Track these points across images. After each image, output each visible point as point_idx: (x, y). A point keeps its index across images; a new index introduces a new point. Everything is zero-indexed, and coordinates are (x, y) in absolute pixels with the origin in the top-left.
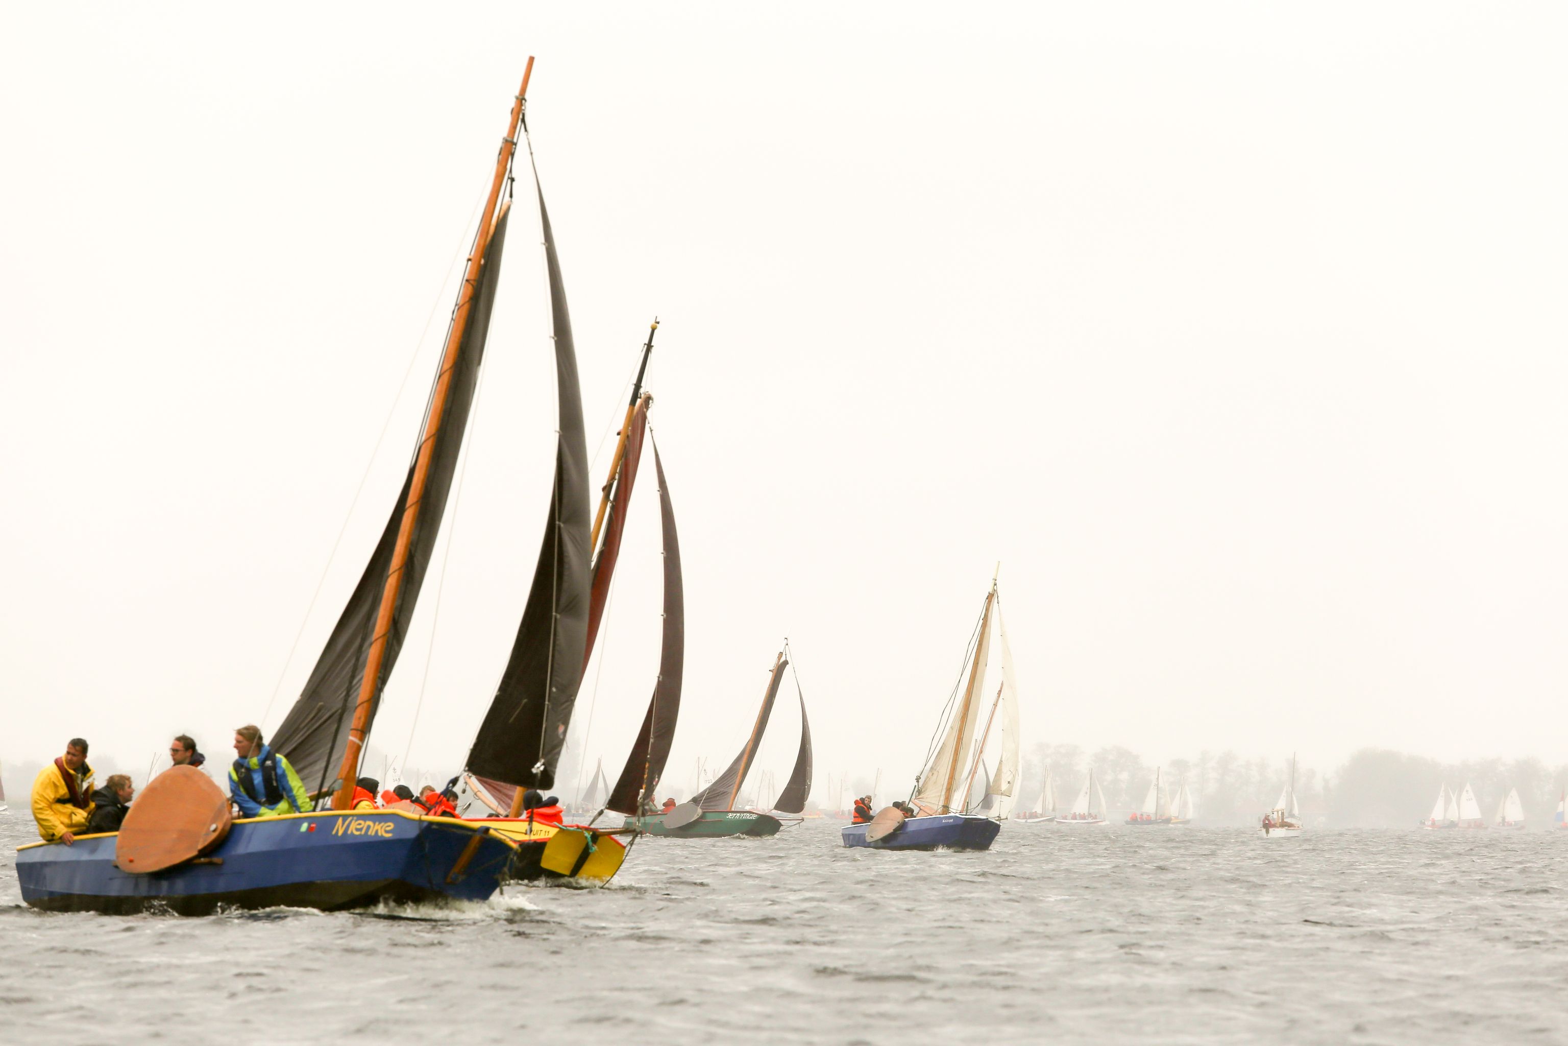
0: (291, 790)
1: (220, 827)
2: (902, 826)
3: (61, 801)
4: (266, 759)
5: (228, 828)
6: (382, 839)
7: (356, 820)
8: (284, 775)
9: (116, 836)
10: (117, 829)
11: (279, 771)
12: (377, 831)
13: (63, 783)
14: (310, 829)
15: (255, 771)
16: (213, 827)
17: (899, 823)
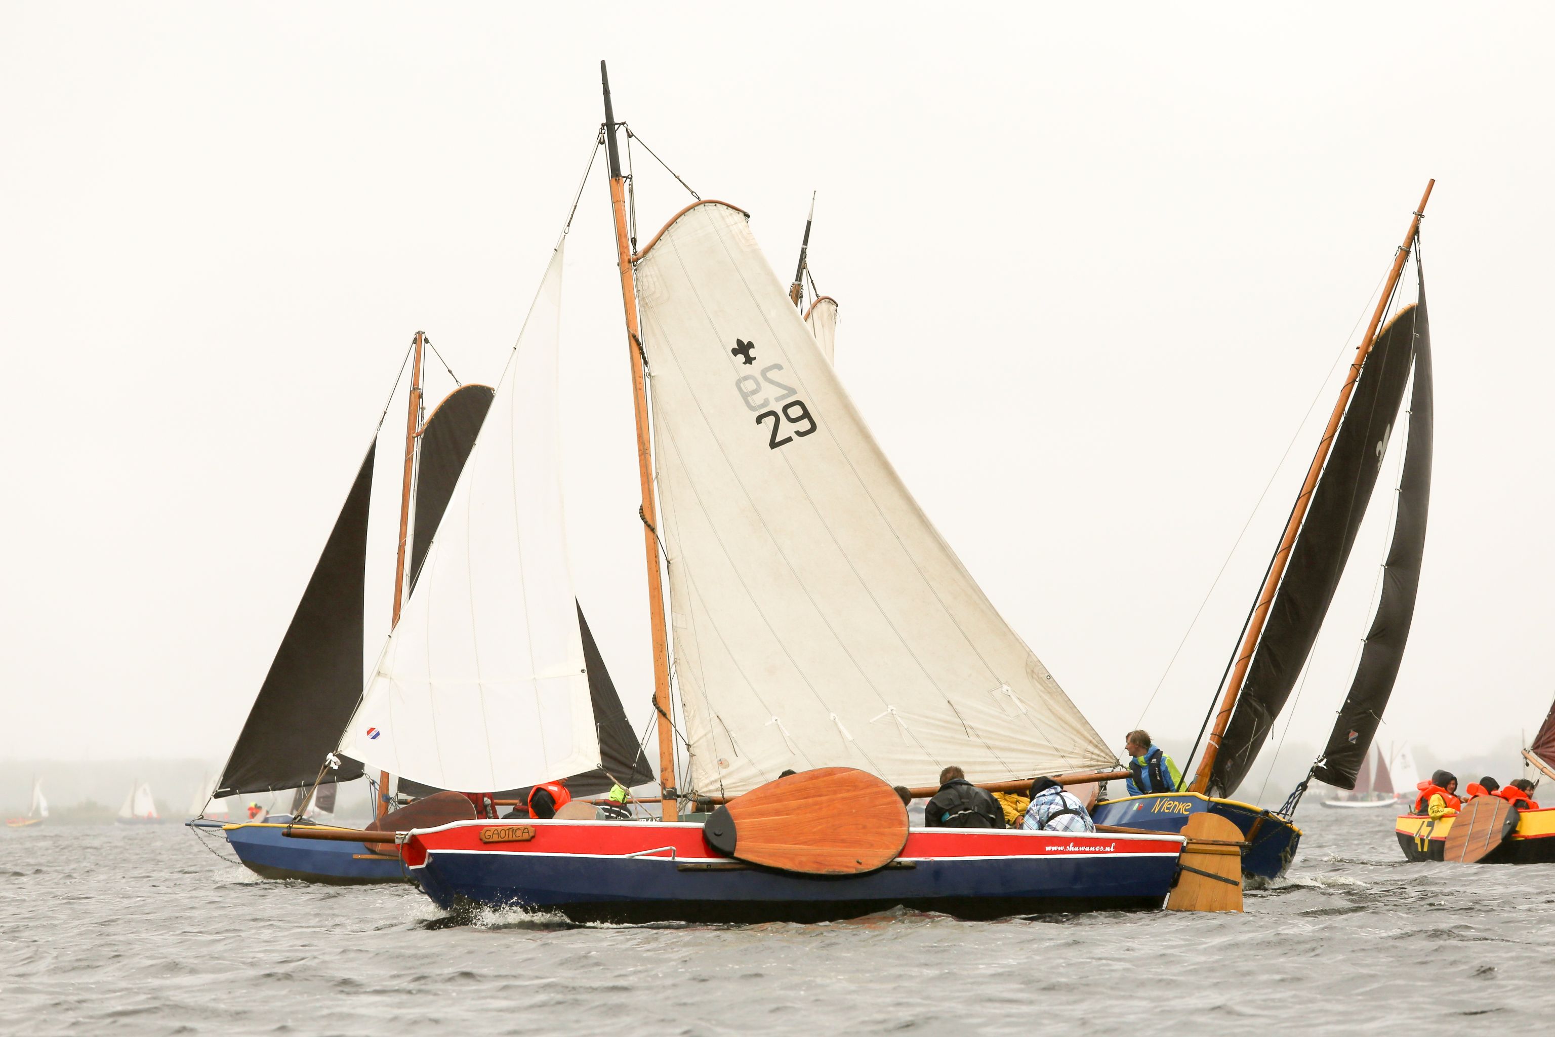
4: (1151, 758)
15: (1144, 767)
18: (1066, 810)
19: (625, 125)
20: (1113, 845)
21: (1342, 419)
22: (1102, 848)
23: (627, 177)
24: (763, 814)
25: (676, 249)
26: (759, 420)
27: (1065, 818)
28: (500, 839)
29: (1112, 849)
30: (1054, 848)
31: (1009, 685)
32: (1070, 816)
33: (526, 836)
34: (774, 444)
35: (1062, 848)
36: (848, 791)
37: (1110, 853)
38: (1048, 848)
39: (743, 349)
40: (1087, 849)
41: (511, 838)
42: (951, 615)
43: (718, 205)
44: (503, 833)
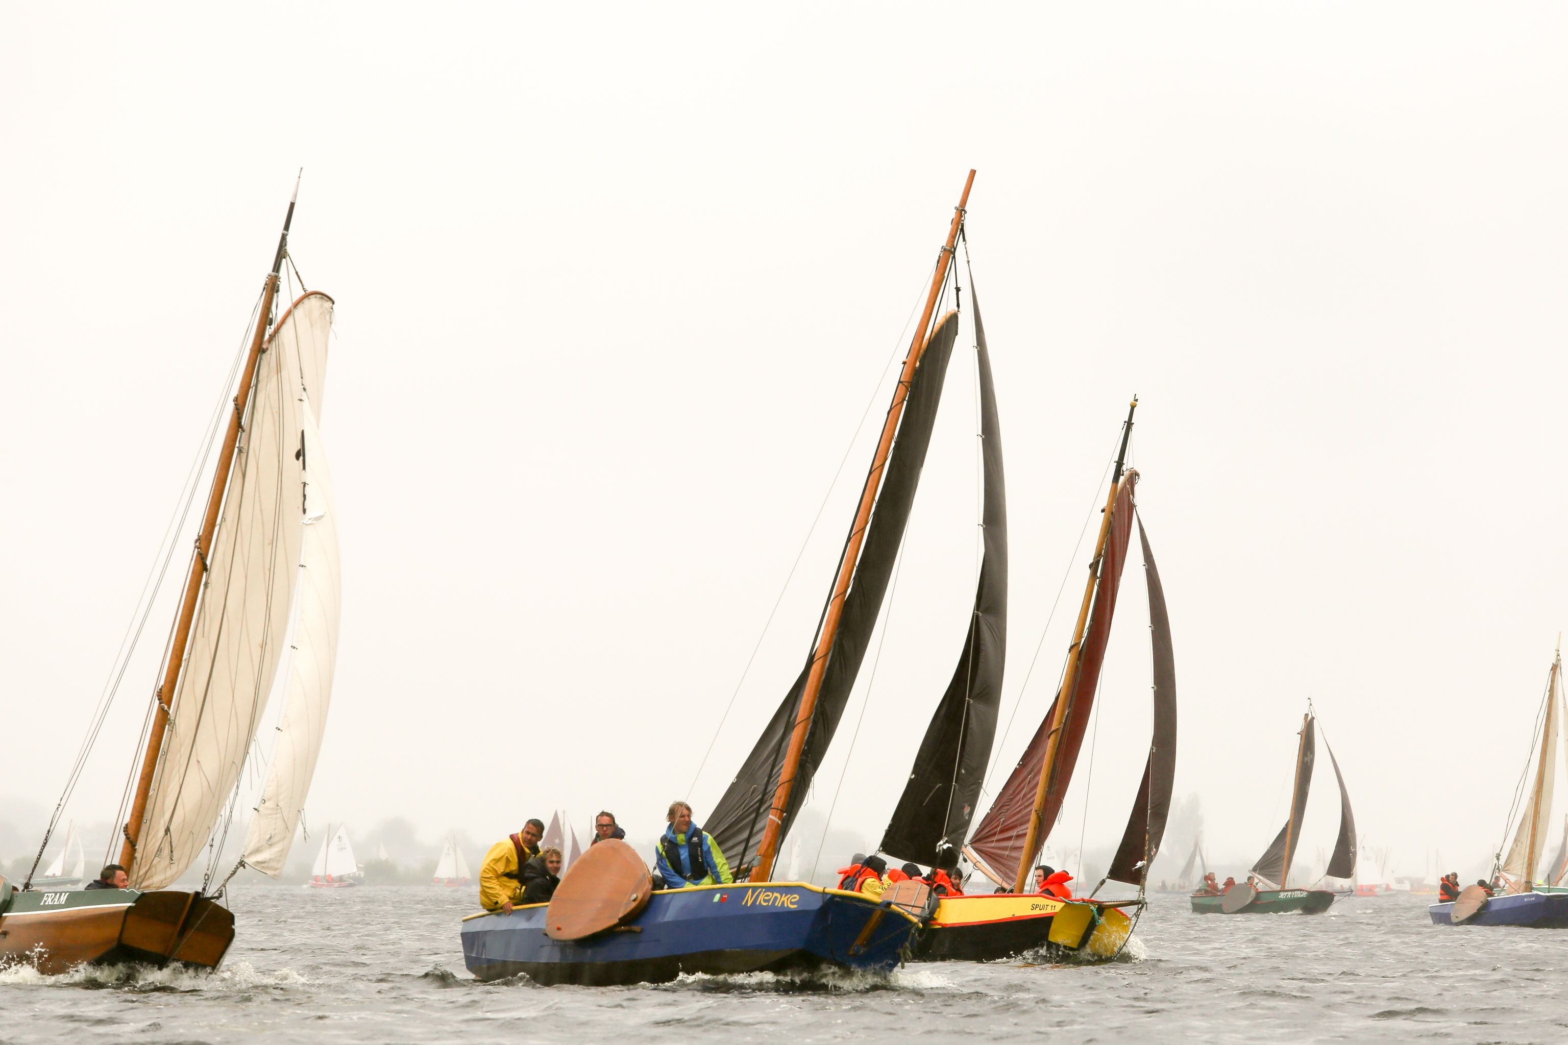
0: (715, 867)
1: (640, 897)
2: (1486, 906)
3: (509, 875)
4: (694, 837)
5: (647, 898)
6: (787, 910)
7: (765, 892)
8: (709, 852)
9: (547, 906)
10: (548, 900)
11: (705, 848)
12: (783, 902)
13: (516, 860)
14: (722, 899)
15: (682, 846)
16: (635, 896)
17: (1482, 902)
21: (893, 444)
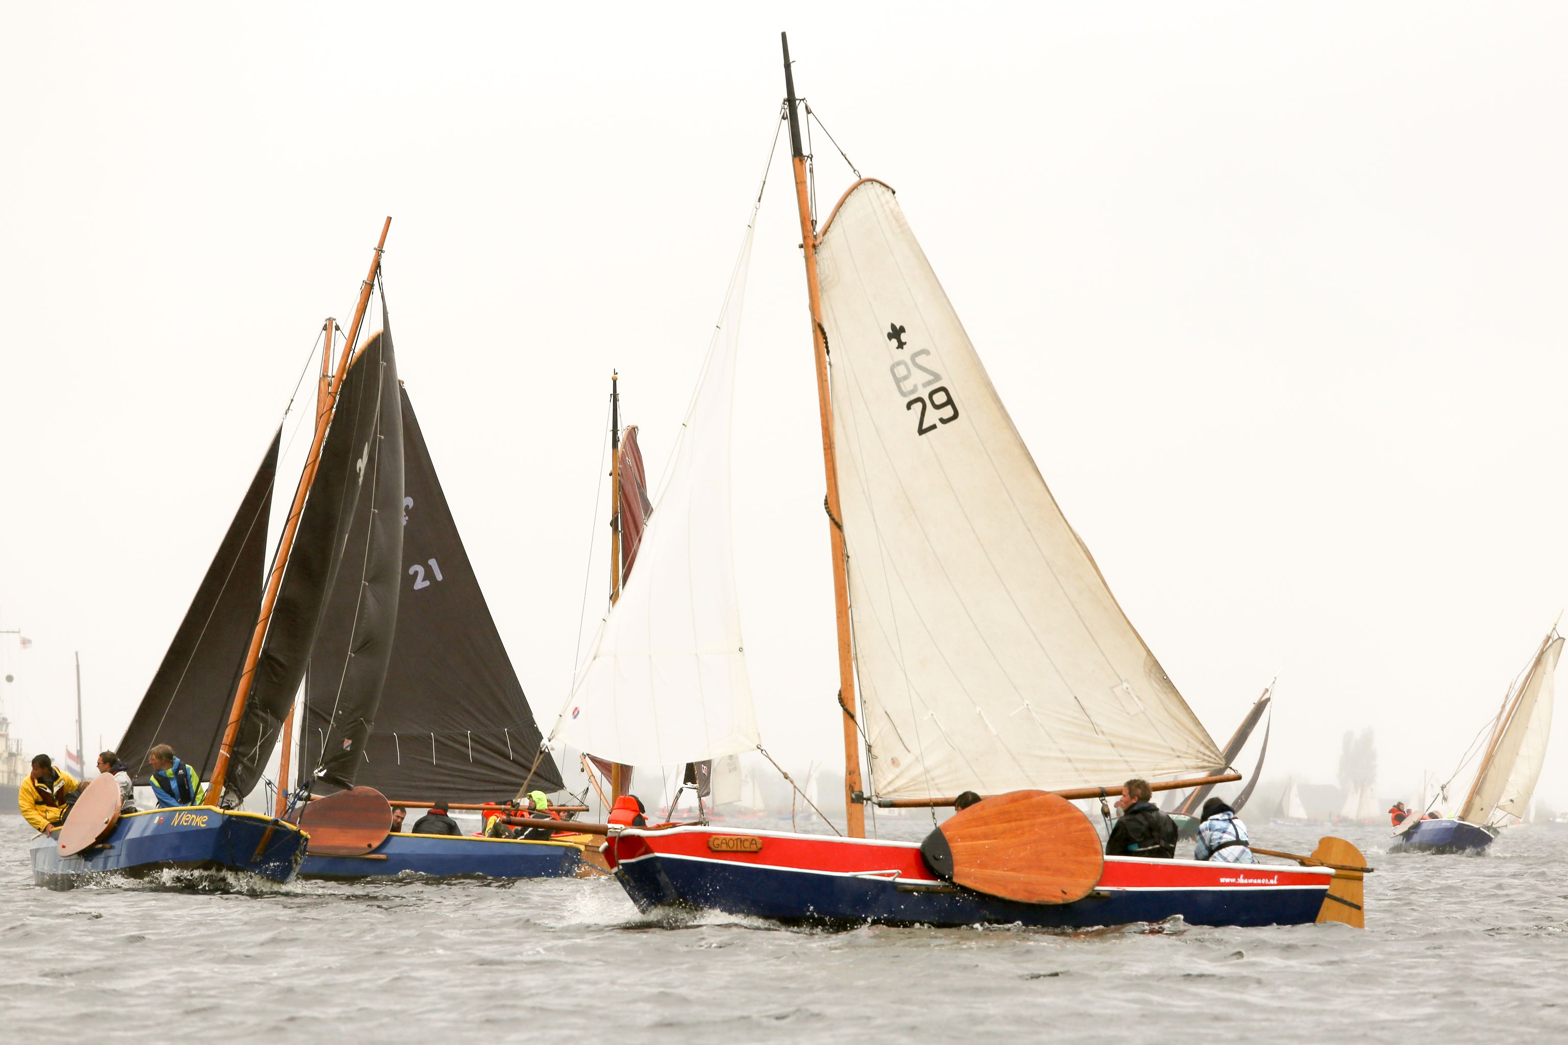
0: (195, 793)
1: (110, 820)
3: (37, 803)
4: (178, 769)
6: (200, 828)
7: (186, 814)
8: (190, 781)
11: (189, 778)
12: (197, 823)
14: (159, 821)
15: (172, 779)
16: (106, 820)
18: (1238, 842)
19: (805, 101)
20: (1276, 877)
22: (1267, 880)
23: (808, 157)
24: (974, 837)
25: (844, 231)
26: (909, 406)
27: (1236, 850)
28: (729, 849)
29: (1275, 882)
30: (1228, 880)
31: (1128, 683)
32: (1241, 847)
33: (754, 848)
34: (921, 431)
35: (1233, 880)
36: (1046, 815)
37: (1273, 886)
38: (1222, 880)
39: (896, 333)
40: (1255, 881)
41: (739, 849)
42: (1076, 610)
43: (874, 183)
44: (731, 844)
